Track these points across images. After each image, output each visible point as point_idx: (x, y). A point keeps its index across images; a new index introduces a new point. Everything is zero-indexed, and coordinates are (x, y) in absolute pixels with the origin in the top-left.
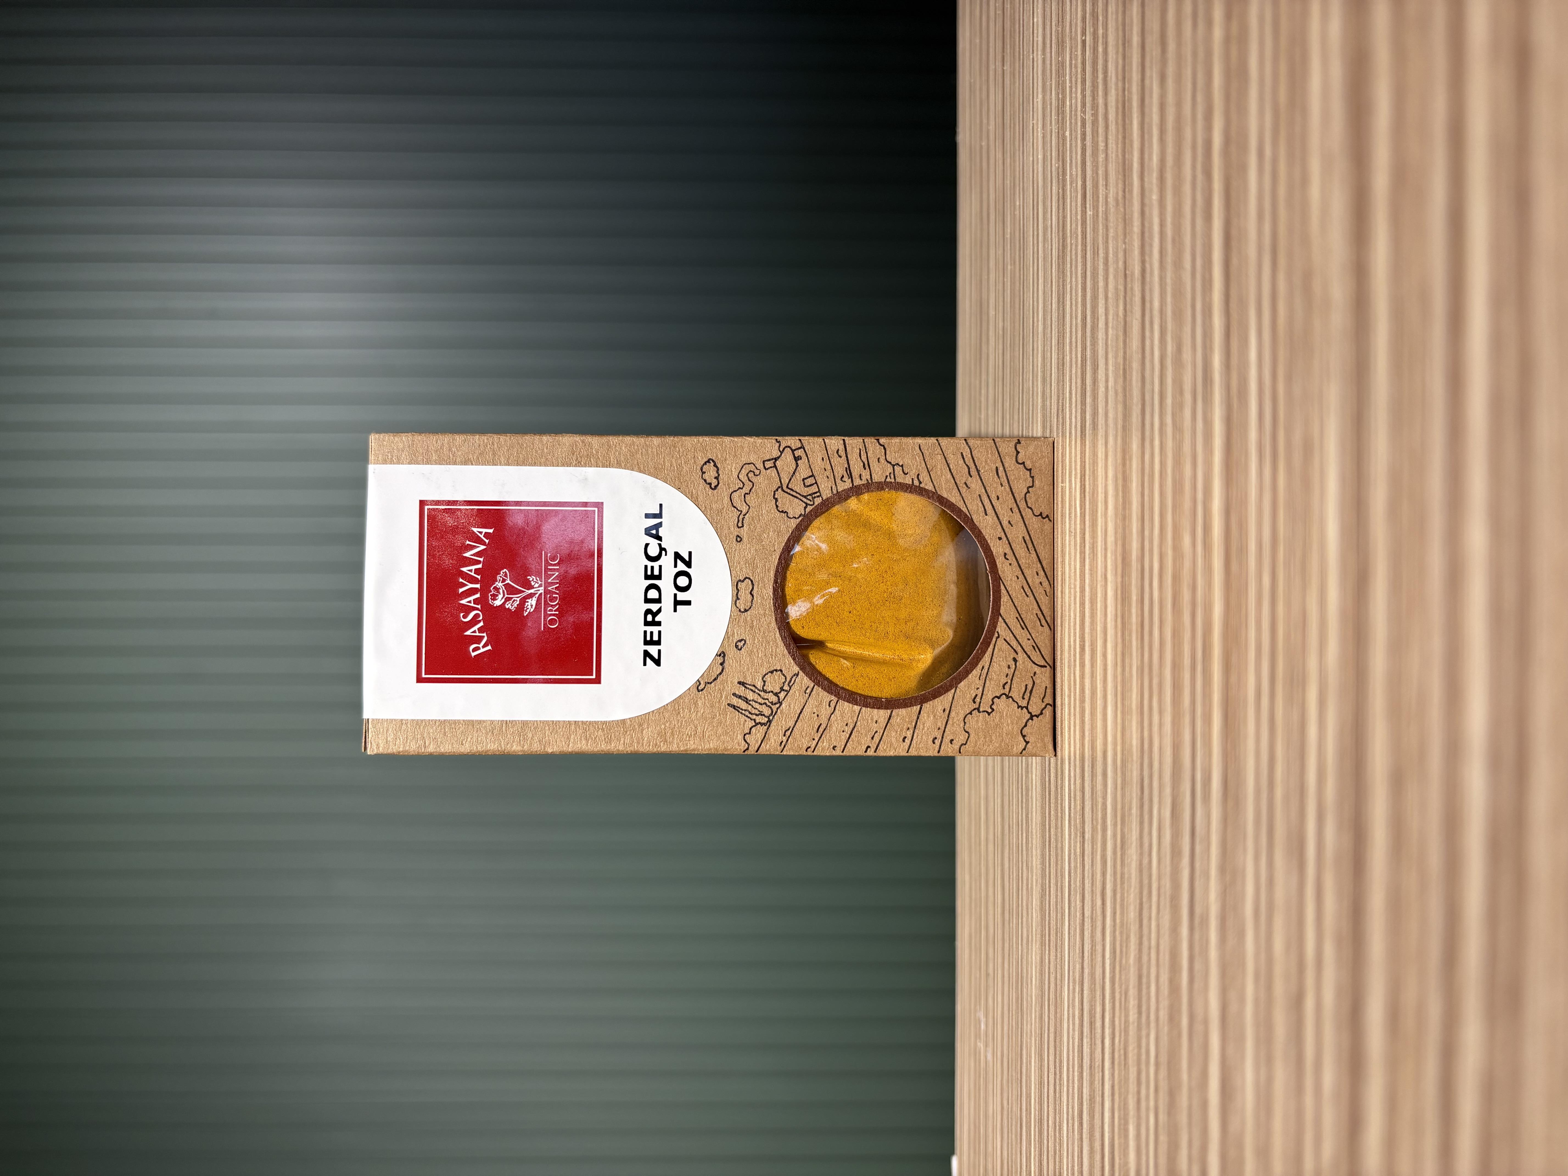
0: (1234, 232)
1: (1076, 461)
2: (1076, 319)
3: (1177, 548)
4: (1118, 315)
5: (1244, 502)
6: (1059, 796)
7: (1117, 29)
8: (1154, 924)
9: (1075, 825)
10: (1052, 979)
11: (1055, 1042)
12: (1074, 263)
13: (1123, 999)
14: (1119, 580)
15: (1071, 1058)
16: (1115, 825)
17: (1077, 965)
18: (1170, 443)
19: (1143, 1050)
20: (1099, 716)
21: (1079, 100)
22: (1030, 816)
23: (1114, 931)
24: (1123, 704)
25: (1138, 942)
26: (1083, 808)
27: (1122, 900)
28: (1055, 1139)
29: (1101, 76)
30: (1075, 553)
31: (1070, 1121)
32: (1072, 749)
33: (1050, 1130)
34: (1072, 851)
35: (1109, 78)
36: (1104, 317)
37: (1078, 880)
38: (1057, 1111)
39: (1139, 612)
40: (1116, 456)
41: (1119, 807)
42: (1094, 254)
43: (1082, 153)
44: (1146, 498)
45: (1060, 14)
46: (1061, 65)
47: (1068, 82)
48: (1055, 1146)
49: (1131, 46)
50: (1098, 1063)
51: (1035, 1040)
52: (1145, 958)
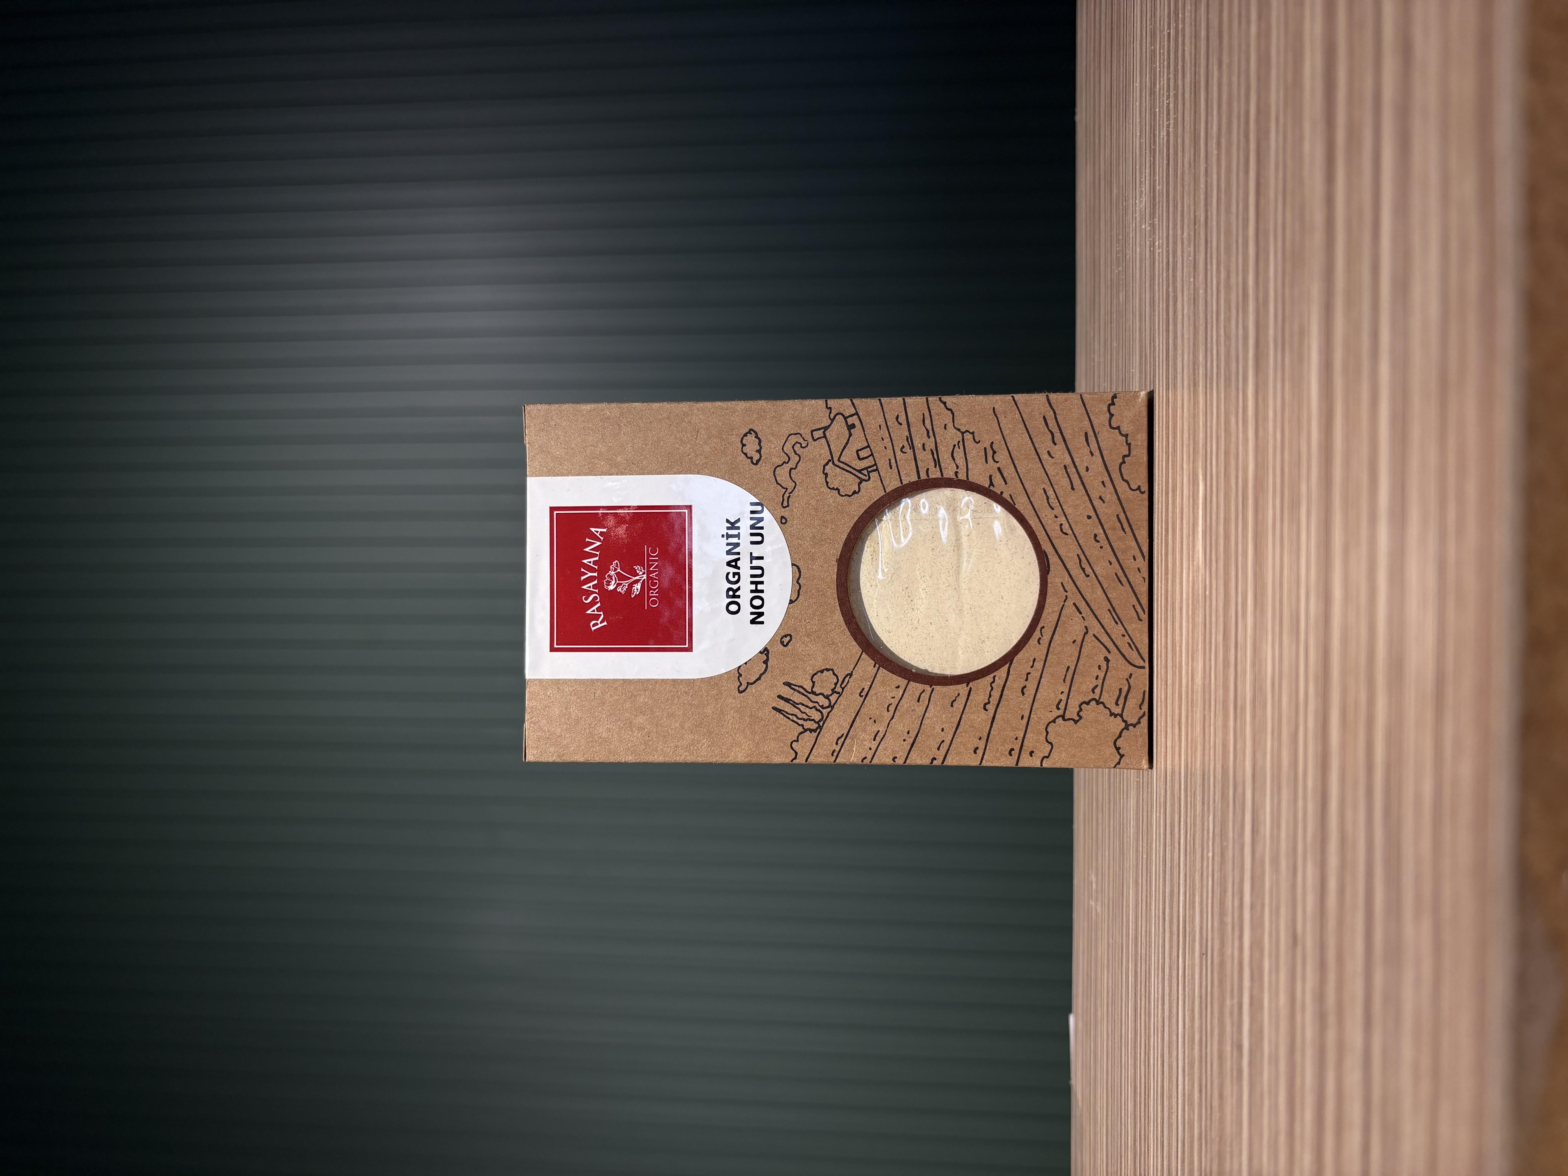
1: (1162, 379)
2: (1162, 263)
8: (1212, 728)
12: (1161, 218)
13: (1193, 800)
16: (1187, 664)
21: (1165, 82)
31: (1157, 922)
48: (1146, 949)
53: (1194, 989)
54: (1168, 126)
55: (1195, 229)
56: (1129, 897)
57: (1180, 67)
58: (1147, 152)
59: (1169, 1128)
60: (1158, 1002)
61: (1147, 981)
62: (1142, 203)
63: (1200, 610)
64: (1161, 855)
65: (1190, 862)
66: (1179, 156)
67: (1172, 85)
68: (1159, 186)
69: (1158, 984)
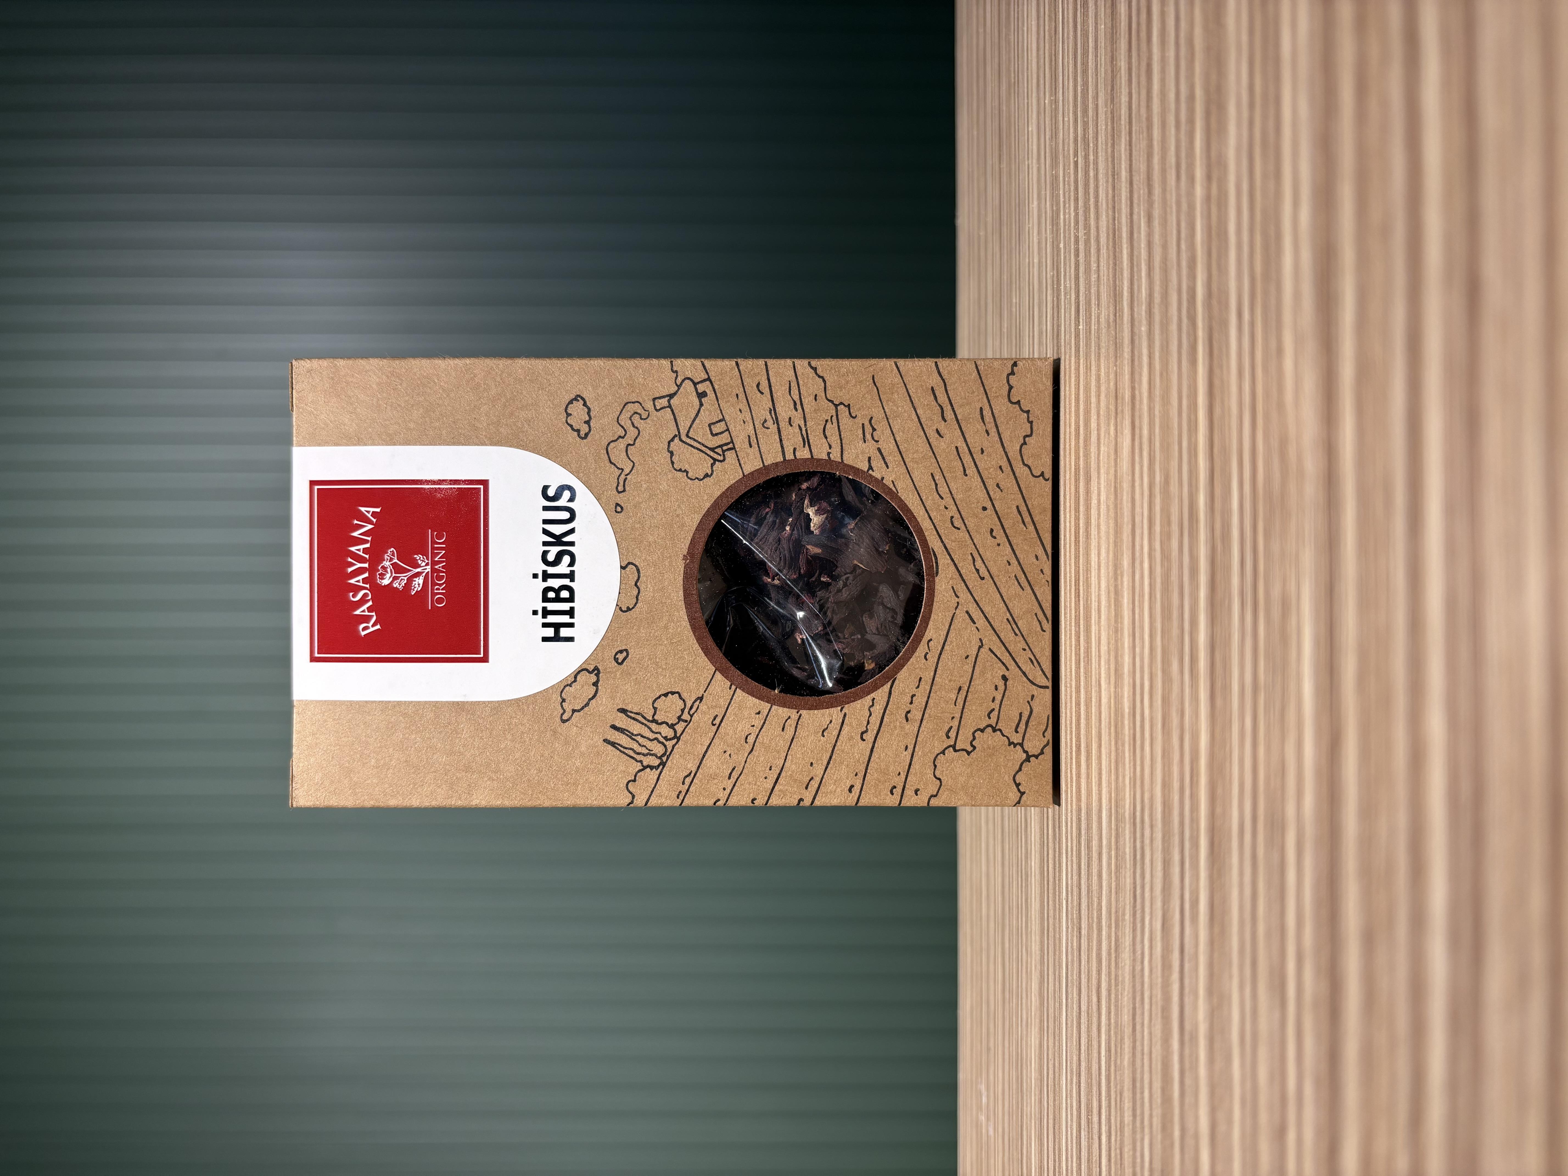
0: (1217, 382)
3: (1166, 672)
4: (1109, 434)
5: (1227, 643)
6: (1057, 888)
7: (1107, 159)
9: (1072, 919)
10: (1051, 1066)
11: (1054, 1129)
14: (1112, 690)
17: (1075, 1056)
18: (1158, 570)
19: (1138, 1154)
20: (1095, 818)
22: (1029, 901)
23: (1109, 1031)
24: (1117, 811)
25: (1131, 1045)
26: (1080, 904)
27: (1117, 1001)
29: (1092, 200)
30: (1071, 654)
32: (1069, 844)
34: (1070, 944)
35: (1100, 204)
36: (1096, 432)
37: (1075, 972)
39: (1131, 725)
40: (1108, 569)
41: (1113, 910)
43: (1075, 267)
44: (1137, 616)
45: (1054, 130)
46: (1055, 178)
47: (1061, 196)
49: (1119, 178)
50: (1095, 1158)
51: (1035, 1123)
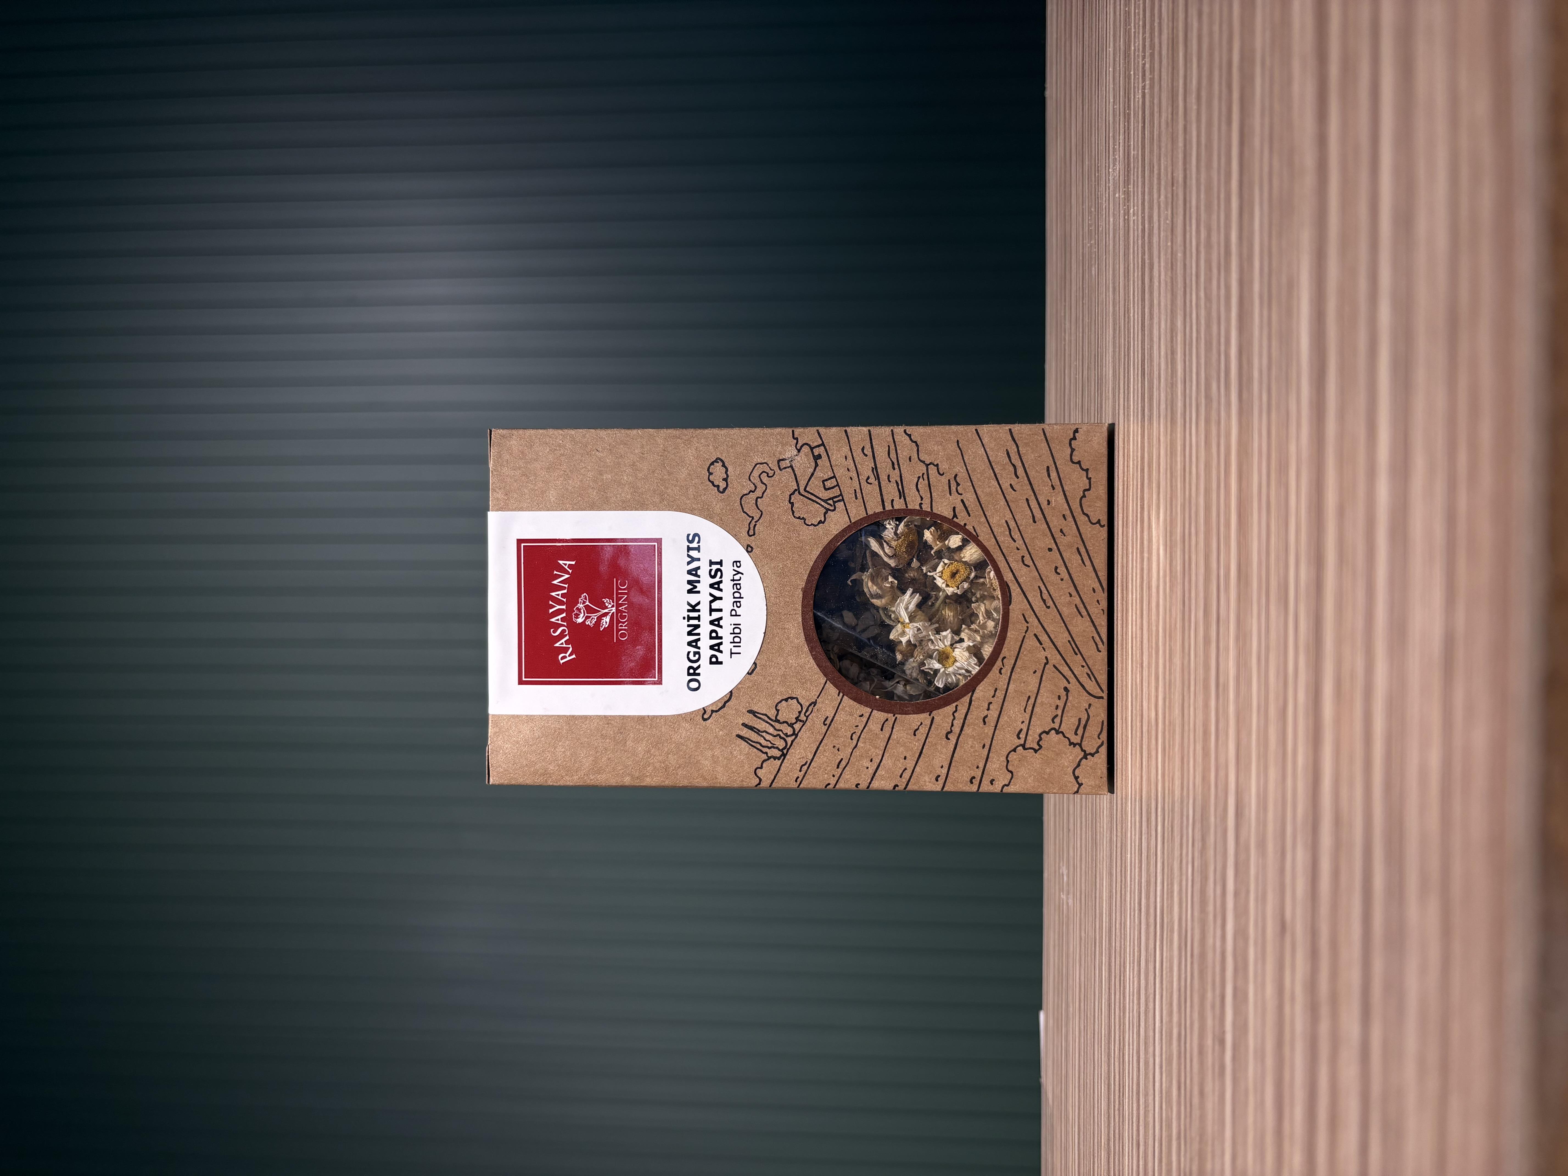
1: (1138, 351)
2: (1138, 230)
12: (1136, 183)
13: (1171, 785)
15: (1133, 859)
16: (1165, 645)
21: (1141, 43)
28: (1121, 937)
31: (1132, 914)
33: (1117, 931)
38: (1123, 912)
42: (1150, 173)
48: (1121, 942)
52: (1186, 740)
53: (1172, 982)
54: (1144, 88)
55: (1173, 190)
56: (1103, 889)
57: (1156, 24)
58: (1121, 117)
59: (1145, 1127)
60: (1133, 996)
61: (1122, 975)
62: (1116, 170)
63: (1179, 587)
64: (1137, 844)
65: (1168, 850)
66: (1156, 117)
67: (1147, 44)
68: (1134, 150)
69: (1133, 978)
